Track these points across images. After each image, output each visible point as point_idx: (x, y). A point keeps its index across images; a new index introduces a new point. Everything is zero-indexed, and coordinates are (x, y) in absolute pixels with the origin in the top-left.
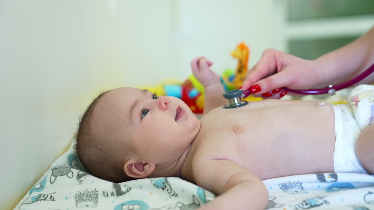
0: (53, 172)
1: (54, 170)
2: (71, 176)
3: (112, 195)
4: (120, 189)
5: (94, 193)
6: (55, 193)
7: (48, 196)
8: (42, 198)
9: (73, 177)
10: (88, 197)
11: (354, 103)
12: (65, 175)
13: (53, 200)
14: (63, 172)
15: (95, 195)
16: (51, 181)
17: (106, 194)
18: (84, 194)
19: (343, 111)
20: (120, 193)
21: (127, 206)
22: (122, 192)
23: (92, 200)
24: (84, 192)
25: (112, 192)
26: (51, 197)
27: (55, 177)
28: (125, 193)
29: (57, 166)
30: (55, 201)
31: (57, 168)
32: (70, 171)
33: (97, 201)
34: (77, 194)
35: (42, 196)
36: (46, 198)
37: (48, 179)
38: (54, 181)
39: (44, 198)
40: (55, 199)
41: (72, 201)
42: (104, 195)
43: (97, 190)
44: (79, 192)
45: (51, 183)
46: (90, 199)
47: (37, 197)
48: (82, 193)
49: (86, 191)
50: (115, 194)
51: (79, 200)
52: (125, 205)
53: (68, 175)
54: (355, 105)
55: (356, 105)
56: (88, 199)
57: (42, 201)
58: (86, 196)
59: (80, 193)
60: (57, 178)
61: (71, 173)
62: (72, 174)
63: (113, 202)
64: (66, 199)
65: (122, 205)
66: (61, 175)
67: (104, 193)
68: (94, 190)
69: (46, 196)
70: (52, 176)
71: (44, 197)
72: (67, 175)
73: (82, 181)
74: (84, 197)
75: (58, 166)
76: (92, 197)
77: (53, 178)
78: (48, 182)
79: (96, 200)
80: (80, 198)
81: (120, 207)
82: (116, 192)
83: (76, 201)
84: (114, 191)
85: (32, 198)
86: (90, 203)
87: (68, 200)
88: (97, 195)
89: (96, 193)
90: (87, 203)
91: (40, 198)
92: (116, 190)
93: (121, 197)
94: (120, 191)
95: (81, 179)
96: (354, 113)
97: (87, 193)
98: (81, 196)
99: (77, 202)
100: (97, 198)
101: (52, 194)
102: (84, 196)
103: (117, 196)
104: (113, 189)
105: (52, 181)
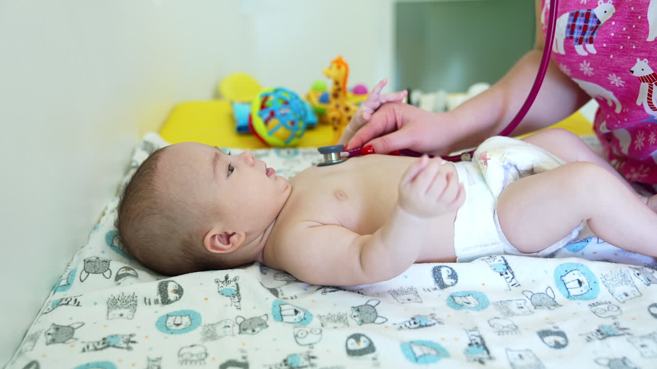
0: (86, 267)
1: (87, 263)
2: (108, 276)
3: (155, 303)
4: (167, 296)
5: (132, 299)
6: (81, 295)
7: (71, 299)
8: (64, 302)
9: (110, 277)
10: (125, 303)
11: (483, 161)
12: (100, 273)
13: (78, 305)
14: (98, 269)
15: (134, 302)
16: (80, 279)
17: (147, 301)
18: (118, 299)
19: (467, 171)
20: (167, 301)
21: (173, 318)
22: (169, 300)
23: (128, 307)
24: (119, 296)
25: (156, 298)
26: (76, 300)
27: (87, 274)
28: (173, 302)
29: (92, 258)
30: (81, 306)
31: (91, 262)
32: (108, 269)
33: (136, 310)
34: (109, 299)
35: (64, 300)
36: (69, 302)
37: (78, 274)
38: (85, 279)
39: (66, 302)
40: (80, 304)
41: (103, 308)
42: (145, 303)
43: (136, 295)
44: (112, 296)
45: (81, 280)
46: (127, 306)
47: (58, 302)
48: (117, 298)
49: (121, 295)
50: (160, 302)
51: (112, 306)
52: (171, 316)
53: (105, 273)
54: (483, 164)
55: (486, 163)
56: (124, 306)
57: (63, 306)
58: (122, 301)
59: (114, 297)
60: (89, 275)
61: (108, 271)
62: (109, 274)
63: (156, 312)
64: (95, 304)
65: (168, 316)
66: (95, 273)
67: (145, 299)
68: (132, 294)
69: (69, 300)
70: (84, 272)
71: (66, 300)
72: (103, 274)
73: (120, 283)
74: (119, 303)
75: (94, 259)
76: (129, 304)
77: (84, 275)
78: (77, 279)
79: (135, 308)
80: (113, 303)
81: (165, 319)
82: (162, 300)
83: (108, 308)
84: (159, 298)
85: (53, 303)
86: (126, 312)
87: (97, 305)
88: (136, 301)
89: (135, 299)
90: (122, 311)
91: (61, 303)
92: (161, 297)
93: (167, 306)
94: (167, 299)
95: (120, 281)
96: (484, 174)
97: (123, 297)
98: (115, 301)
99: (109, 310)
100: (136, 305)
101: (77, 296)
102: (118, 301)
103: (162, 305)
104: (158, 295)
105: (82, 279)
